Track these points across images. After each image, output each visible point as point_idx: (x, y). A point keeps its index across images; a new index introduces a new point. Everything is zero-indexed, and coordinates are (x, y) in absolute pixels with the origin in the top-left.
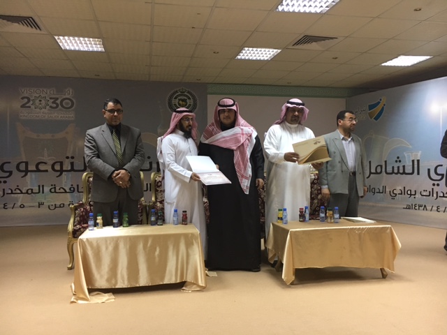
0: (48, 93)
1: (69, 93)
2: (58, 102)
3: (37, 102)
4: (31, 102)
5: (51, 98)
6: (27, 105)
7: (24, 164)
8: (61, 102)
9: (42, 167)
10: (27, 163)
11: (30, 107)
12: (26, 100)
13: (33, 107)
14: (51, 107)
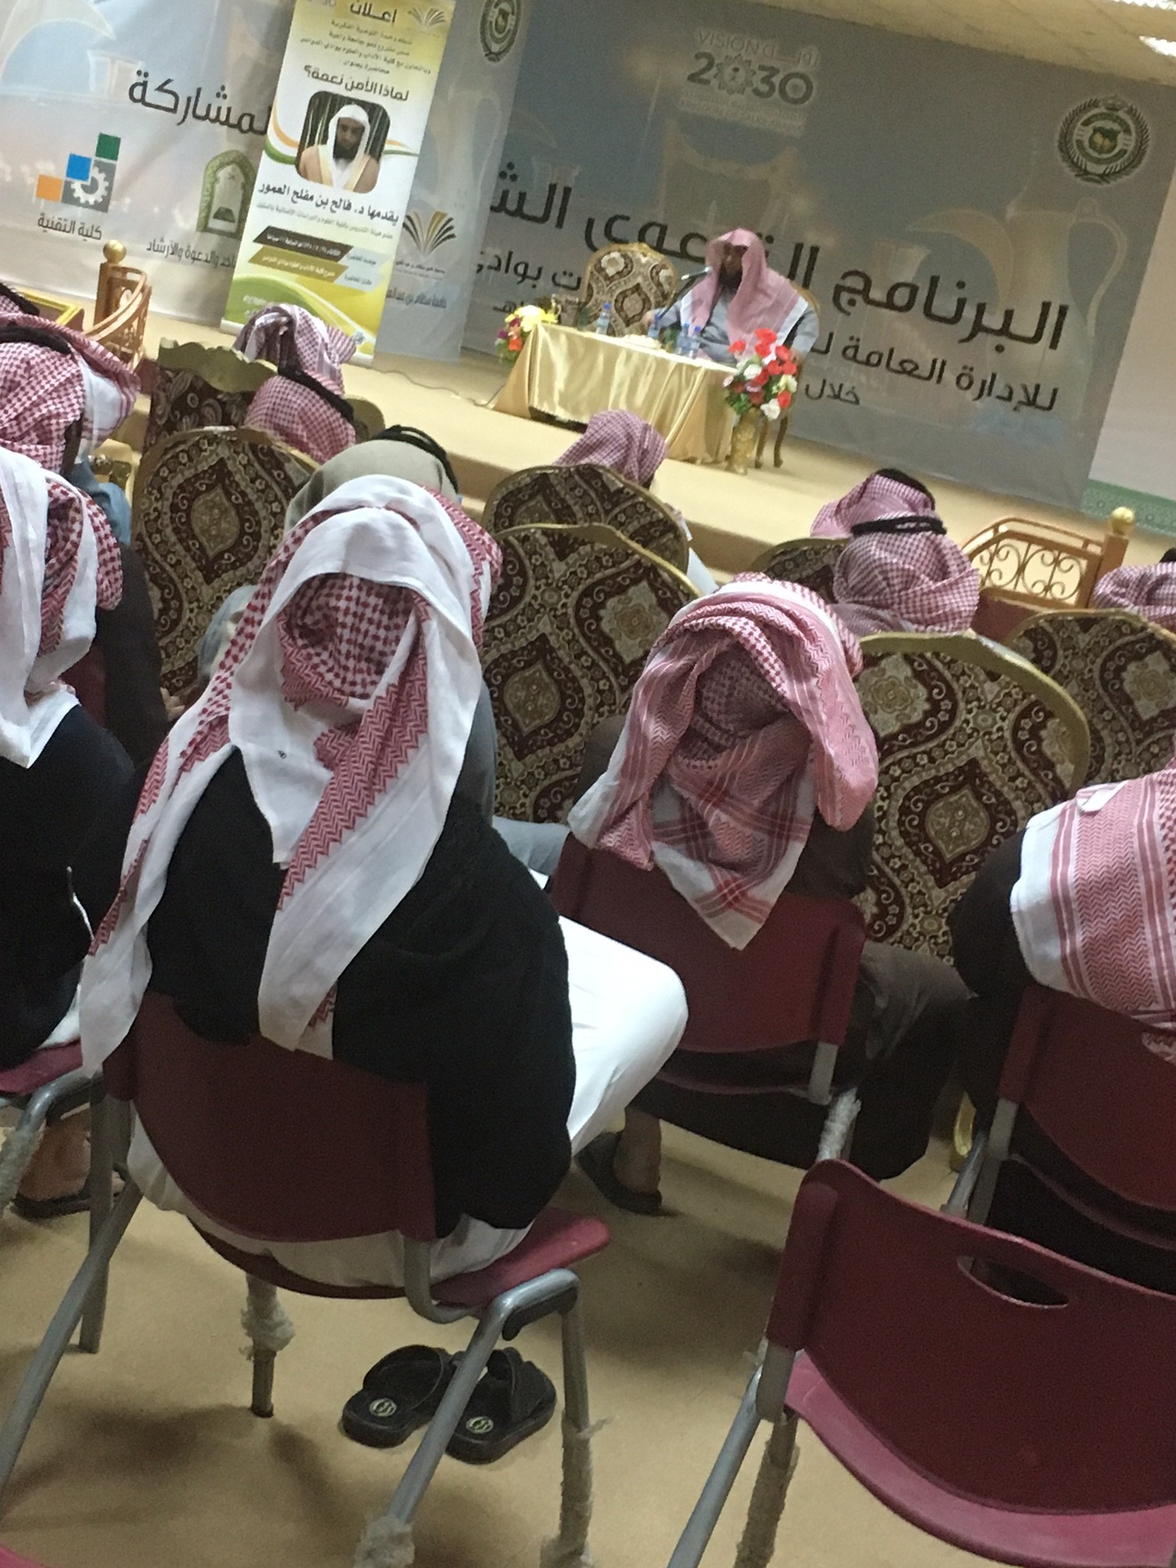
0: (760, 51)
1: (807, 61)
2: (776, 80)
3: (728, 71)
4: (714, 70)
5: (762, 68)
6: (705, 76)
7: (658, 229)
8: (784, 82)
9: (693, 248)
10: (663, 229)
11: (707, 82)
12: (704, 63)
13: (715, 83)
14: (756, 92)
